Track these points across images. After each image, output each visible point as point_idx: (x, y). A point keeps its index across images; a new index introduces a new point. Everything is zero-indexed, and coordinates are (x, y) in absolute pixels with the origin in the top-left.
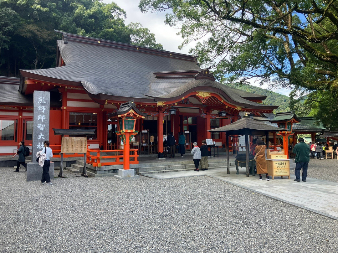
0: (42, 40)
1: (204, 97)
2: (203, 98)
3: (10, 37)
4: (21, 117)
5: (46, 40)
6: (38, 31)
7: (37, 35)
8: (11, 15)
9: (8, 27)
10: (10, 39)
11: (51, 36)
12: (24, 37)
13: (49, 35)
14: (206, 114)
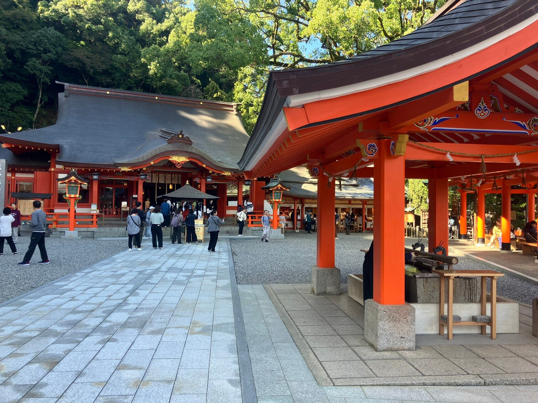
0: (92, 71)
1: (179, 161)
2: (179, 163)
3: (51, 68)
4: (13, 177)
5: (98, 70)
6: (88, 58)
7: (85, 64)
8: (53, 37)
9: (49, 54)
10: (51, 71)
11: (106, 64)
12: (70, 66)
13: (103, 62)
14: (201, 179)
